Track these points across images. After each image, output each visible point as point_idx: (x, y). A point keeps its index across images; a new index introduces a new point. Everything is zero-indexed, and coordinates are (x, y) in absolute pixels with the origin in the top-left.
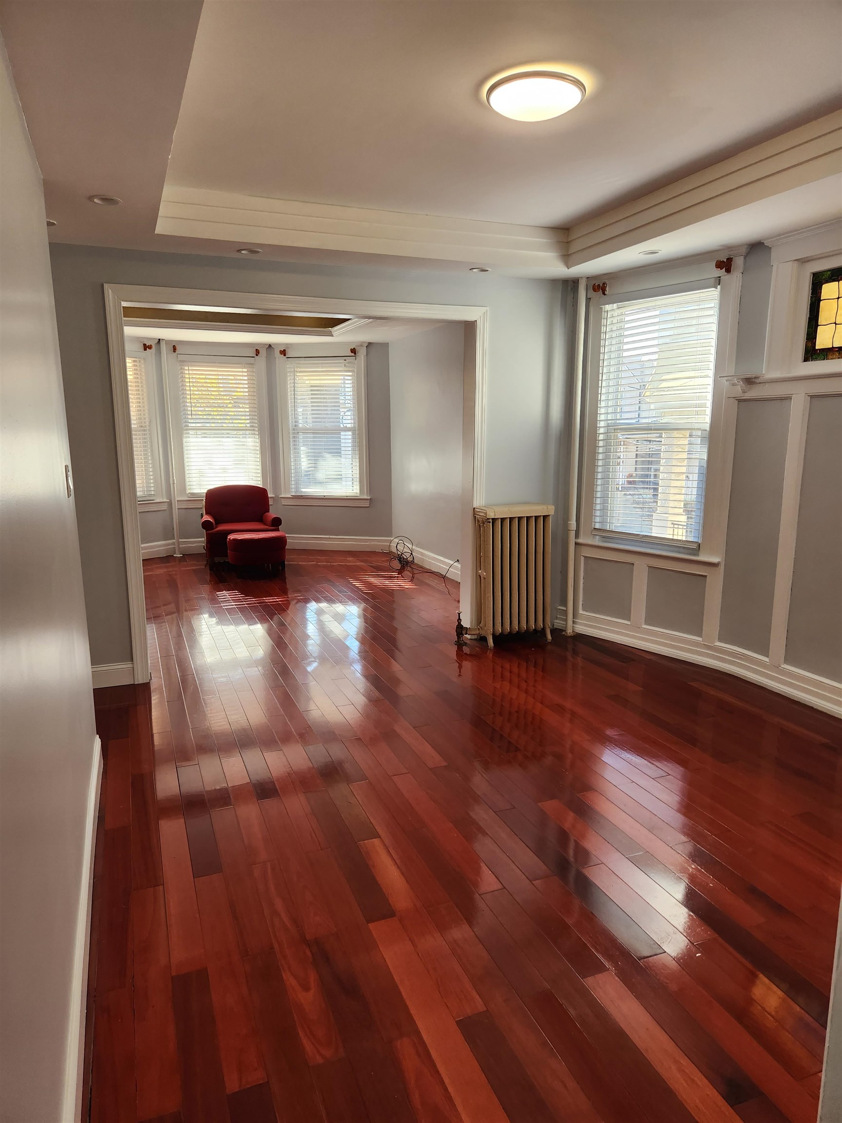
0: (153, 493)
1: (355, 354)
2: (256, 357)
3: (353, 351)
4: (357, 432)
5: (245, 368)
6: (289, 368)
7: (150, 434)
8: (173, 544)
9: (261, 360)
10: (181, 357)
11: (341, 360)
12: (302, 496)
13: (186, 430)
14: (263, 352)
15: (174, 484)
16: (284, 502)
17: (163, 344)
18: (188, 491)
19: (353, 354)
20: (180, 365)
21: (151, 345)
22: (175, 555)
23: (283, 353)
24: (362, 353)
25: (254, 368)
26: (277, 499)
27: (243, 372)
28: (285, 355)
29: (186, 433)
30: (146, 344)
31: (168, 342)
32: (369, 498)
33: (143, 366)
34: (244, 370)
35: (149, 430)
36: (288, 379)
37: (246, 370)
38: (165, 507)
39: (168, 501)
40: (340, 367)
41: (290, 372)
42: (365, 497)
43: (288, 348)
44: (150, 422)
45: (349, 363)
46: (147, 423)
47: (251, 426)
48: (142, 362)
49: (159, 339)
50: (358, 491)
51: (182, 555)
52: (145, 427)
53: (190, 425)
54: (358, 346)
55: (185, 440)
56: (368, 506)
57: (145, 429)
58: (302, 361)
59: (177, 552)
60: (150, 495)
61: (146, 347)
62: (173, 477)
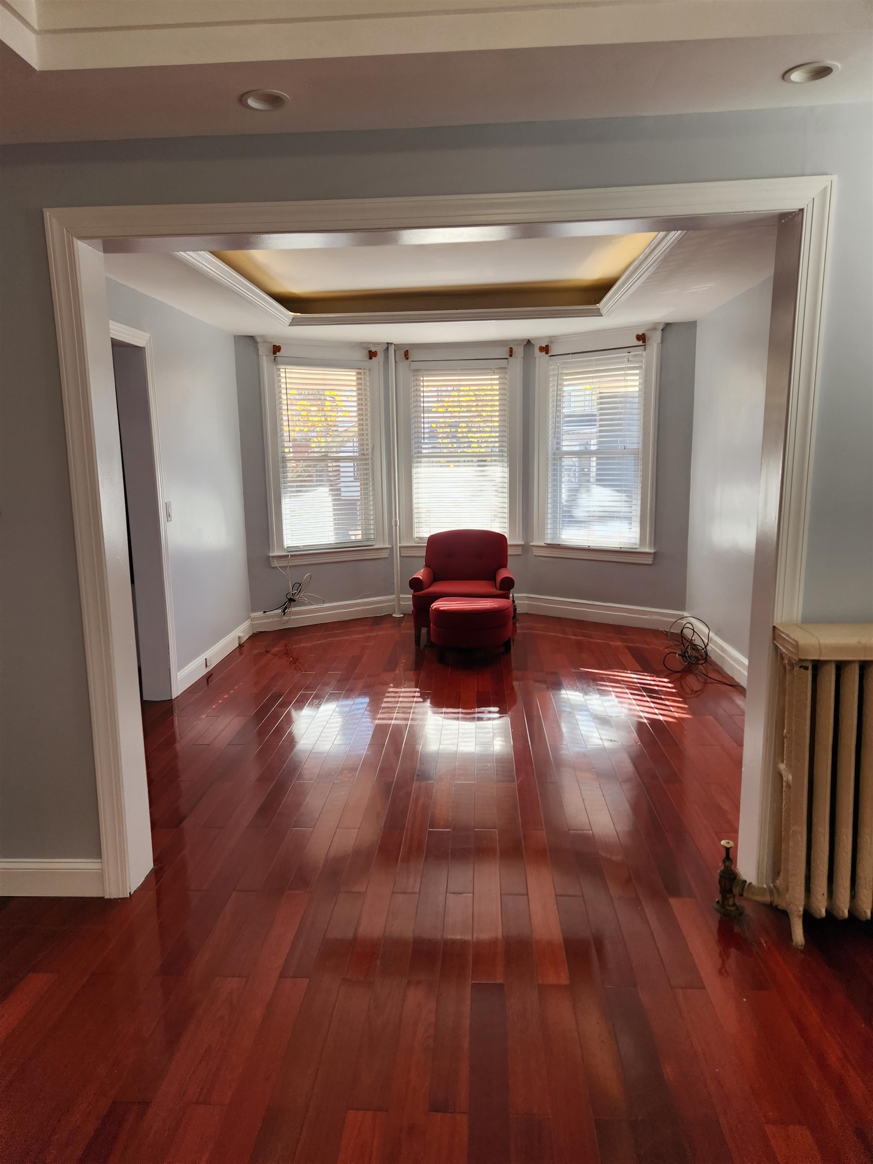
0: (372, 536)
1: (644, 341)
2: (510, 359)
3: (642, 338)
4: (641, 456)
5: (494, 374)
6: (553, 370)
7: (373, 464)
8: (393, 600)
9: (517, 363)
10: (415, 366)
11: (623, 354)
12: (559, 545)
13: (418, 457)
14: (519, 351)
15: (396, 526)
16: (537, 552)
17: (392, 350)
18: (416, 535)
19: (641, 343)
20: (414, 376)
21: (376, 351)
22: (394, 615)
23: (545, 349)
24: (655, 340)
25: (506, 373)
26: (526, 548)
27: (491, 379)
28: (547, 353)
29: (417, 462)
30: (371, 351)
31: (398, 347)
32: (652, 551)
33: (368, 379)
34: (493, 377)
35: (372, 459)
36: (551, 385)
37: (497, 377)
38: (384, 554)
39: (391, 546)
40: (623, 362)
41: (553, 375)
42: (647, 550)
43: (552, 342)
44: (373, 448)
45: (635, 356)
46: (370, 450)
47: (500, 451)
48: (367, 371)
49: (388, 343)
50: (638, 541)
51: (402, 615)
52: (368, 454)
53: (424, 451)
54: (649, 330)
55: (414, 471)
56: (651, 563)
57: (367, 457)
58: (570, 359)
59: (396, 611)
60: (368, 540)
61: (372, 355)
62: (396, 518)
